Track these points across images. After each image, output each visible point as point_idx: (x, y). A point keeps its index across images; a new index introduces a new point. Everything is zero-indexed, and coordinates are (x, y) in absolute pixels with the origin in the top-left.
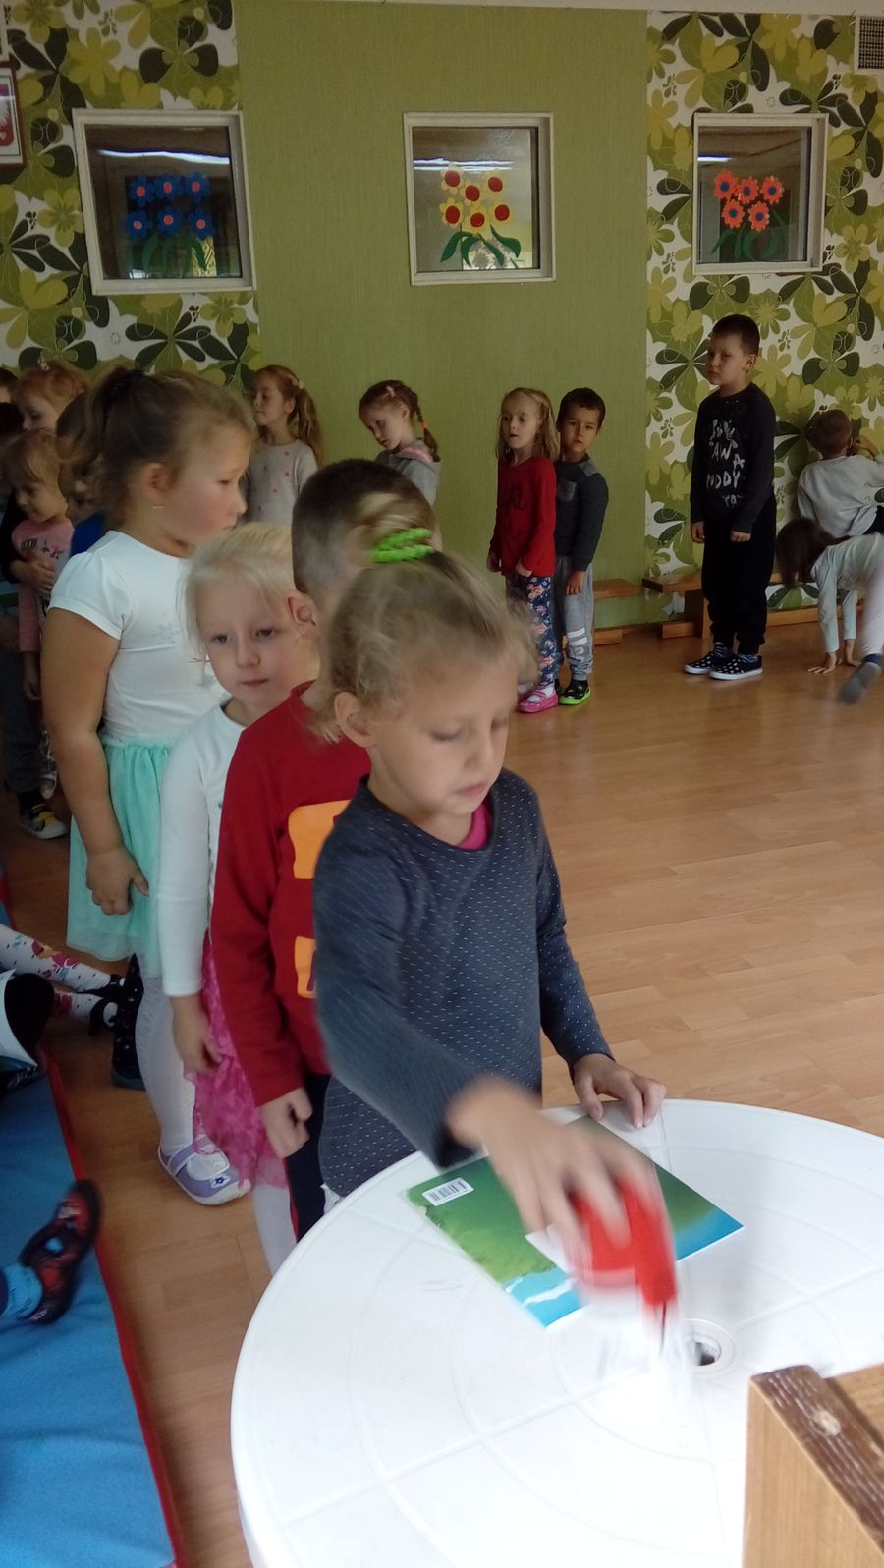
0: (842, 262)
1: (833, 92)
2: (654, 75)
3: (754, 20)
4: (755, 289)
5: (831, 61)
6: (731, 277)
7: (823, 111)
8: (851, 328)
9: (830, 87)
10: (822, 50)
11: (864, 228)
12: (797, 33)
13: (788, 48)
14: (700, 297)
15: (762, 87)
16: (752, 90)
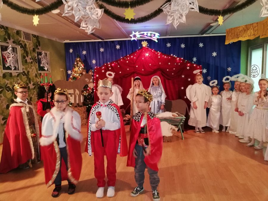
0: (25, 71)
1: (20, 43)
3: (7, 28)
4: (13, 75)
5: (19, 37)
6: (9, 72)
7: (19, 45)
8: (28, 82)
9: (19, 42)
10: (18, 35)
11: (27, 65)
12: (14, 31)
13: (13, 34)
14: (4, 76)
15: (10, 40)
16: (8, 40)
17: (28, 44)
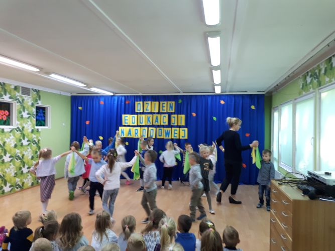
0: (20, 126)
1: (17, 98)
5: (17, 93)
6: (1, 128)
7: (16, 101)
8: (22, 138)
10: (15, 91)
11: (23, 121)
12: (11, 87)
16: (4, 95)
17: (26, 99)
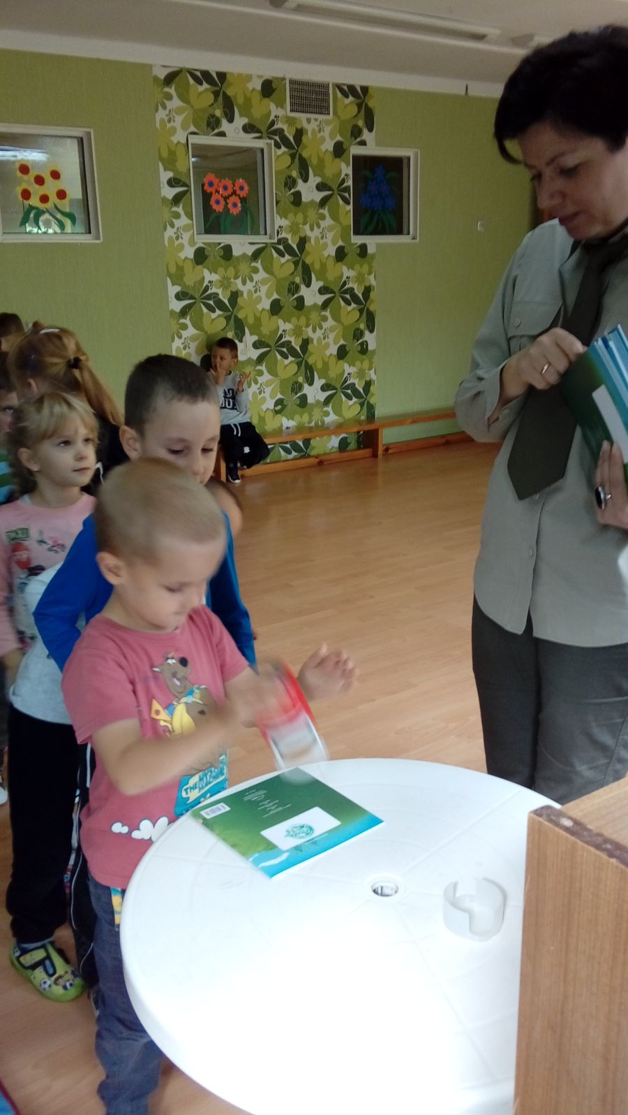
0: (289, 236)
1: (276, 127)
2: (160, 108)
3: (222, 76)
4: (236, 252)
5: (272, 106)
6: (220, 244)
7: (270, 138)
8: (298, 280)
10: (266, 99)
11: (300, 215)
12: (250, 86)
13: (245, 96)
14: (200, 256)
15: (231, 120)
16: (224, 122)
17: (310, 128)
